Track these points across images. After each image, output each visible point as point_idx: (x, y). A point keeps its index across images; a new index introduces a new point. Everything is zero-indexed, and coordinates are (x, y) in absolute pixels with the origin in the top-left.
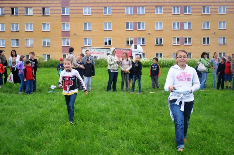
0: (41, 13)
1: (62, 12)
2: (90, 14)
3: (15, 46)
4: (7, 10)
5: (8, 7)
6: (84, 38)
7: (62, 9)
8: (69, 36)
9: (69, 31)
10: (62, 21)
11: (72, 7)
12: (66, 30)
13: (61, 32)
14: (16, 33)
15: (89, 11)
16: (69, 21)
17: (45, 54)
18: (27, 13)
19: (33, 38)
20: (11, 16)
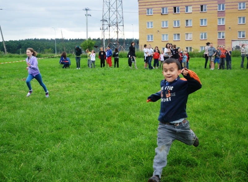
0: (199, 10)
1: (218, 8)
2: (245, 9)
3: (177, 40)
4: (171, 9)
5: (171, 6)
6: (239, 31)
7: (218, 5)
8: (224, 29)
9: (224, 25)
10: (218, 16)
11: (228, 3)
12: (221, 24)
13: (217, 26)
14: (177, 28)
15: (244, 6)
16: (225, 16)
17: (202, 46)
18: (187, 11)
19: (192, 33)
20: (174, 14)
